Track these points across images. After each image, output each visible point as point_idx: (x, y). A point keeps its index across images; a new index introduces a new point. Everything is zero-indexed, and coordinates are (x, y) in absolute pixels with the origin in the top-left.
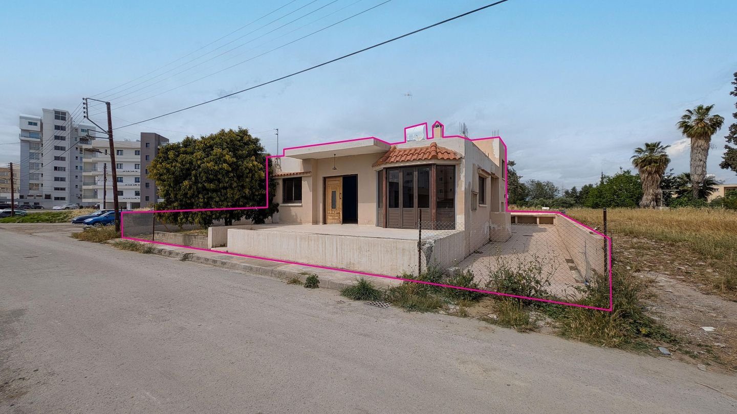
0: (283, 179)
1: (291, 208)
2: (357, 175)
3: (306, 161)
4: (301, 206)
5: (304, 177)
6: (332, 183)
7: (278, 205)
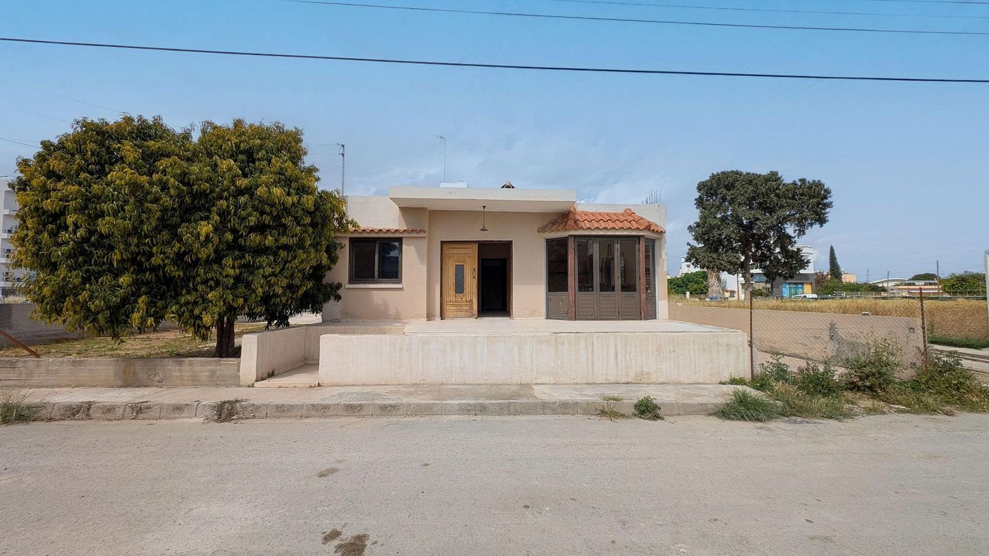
0: (350, 238)
1: (374, 292)
2: (511, 242)
3: (410, 210)
4: (401, 289)
5: (405, 237)
6: (455, 251)
7: (339, 286)
